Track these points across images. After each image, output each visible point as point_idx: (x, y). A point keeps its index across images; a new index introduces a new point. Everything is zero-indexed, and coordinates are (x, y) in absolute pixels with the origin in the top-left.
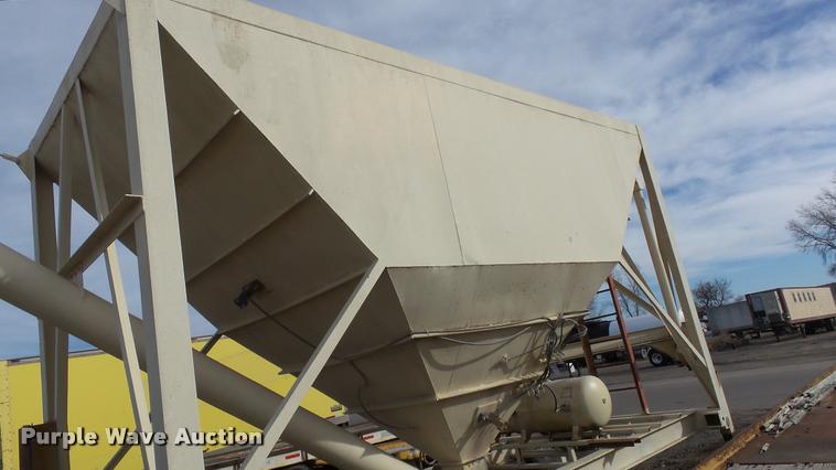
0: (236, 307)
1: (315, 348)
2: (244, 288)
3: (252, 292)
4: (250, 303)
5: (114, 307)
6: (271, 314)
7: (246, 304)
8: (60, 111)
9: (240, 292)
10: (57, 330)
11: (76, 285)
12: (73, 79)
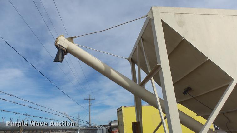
0: (183, 95)
1: (213, 110)
2: (185, 89)
3: (188, 90)
4: (187, 94)
5: (155, 95)
6: (194, 97)
7: (186, 94)
8: (137, 47)
9: (184, 90)
10: (139, 98)
11: (143, 88)
12: (140, 38)
